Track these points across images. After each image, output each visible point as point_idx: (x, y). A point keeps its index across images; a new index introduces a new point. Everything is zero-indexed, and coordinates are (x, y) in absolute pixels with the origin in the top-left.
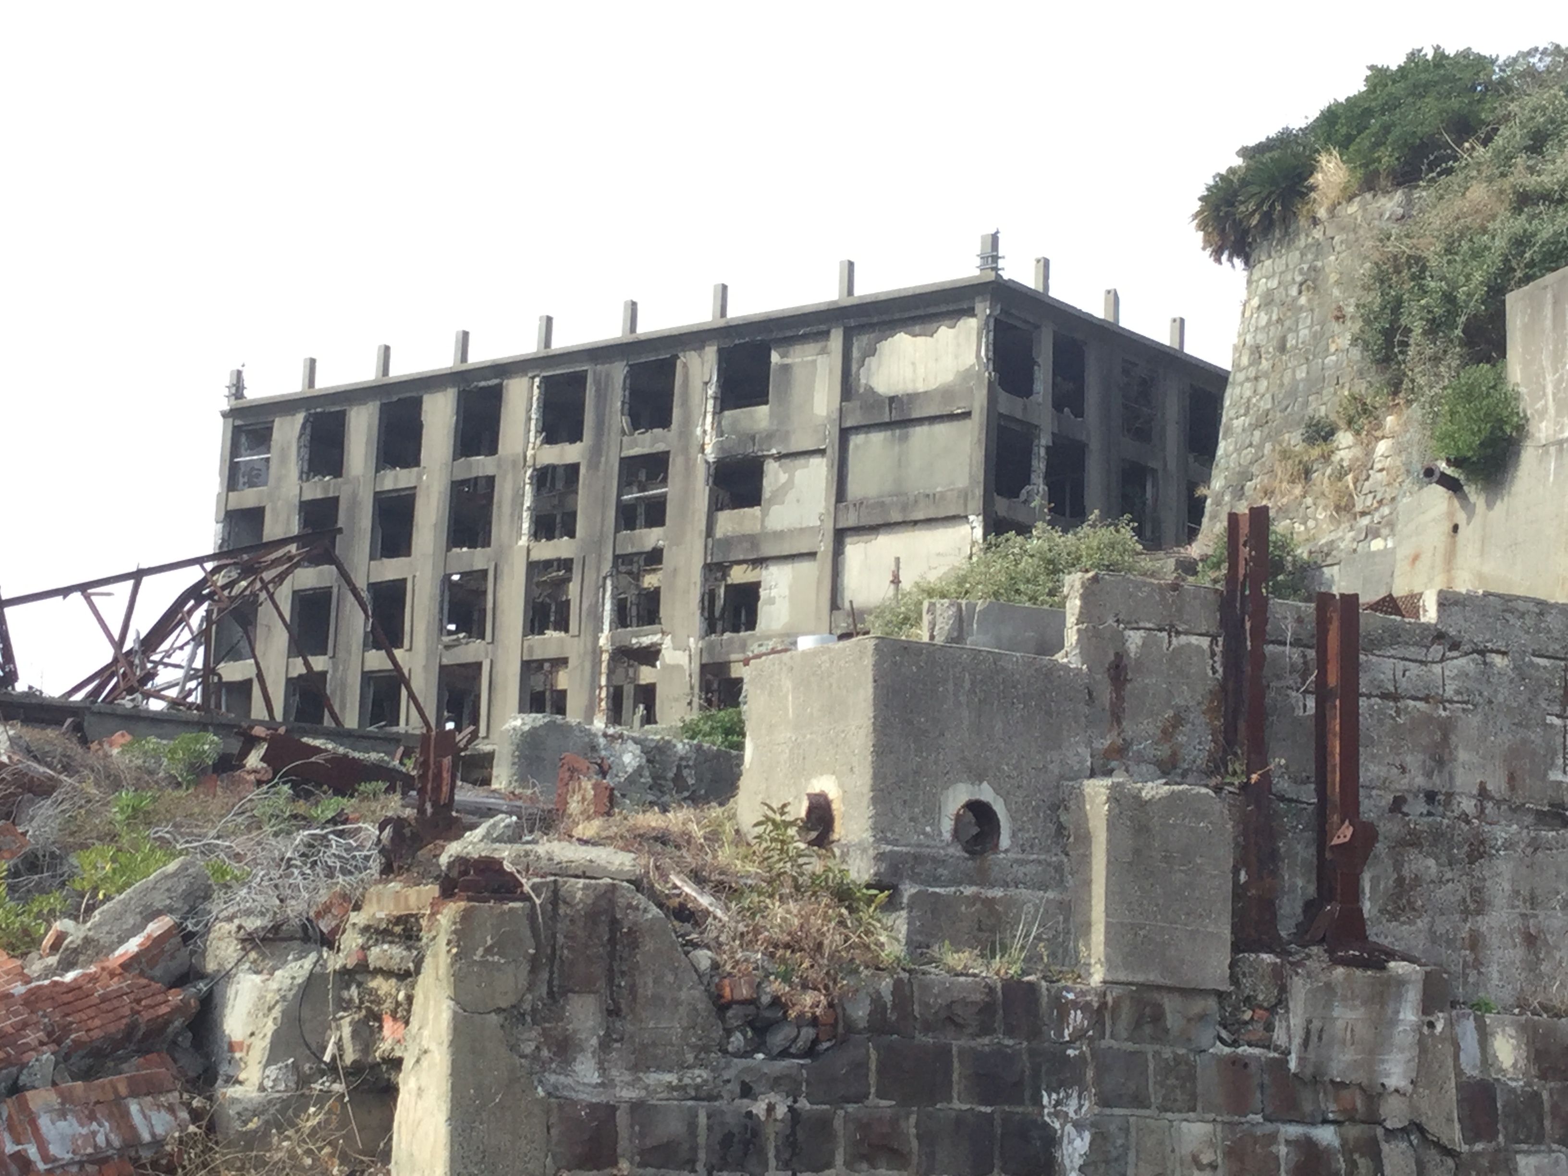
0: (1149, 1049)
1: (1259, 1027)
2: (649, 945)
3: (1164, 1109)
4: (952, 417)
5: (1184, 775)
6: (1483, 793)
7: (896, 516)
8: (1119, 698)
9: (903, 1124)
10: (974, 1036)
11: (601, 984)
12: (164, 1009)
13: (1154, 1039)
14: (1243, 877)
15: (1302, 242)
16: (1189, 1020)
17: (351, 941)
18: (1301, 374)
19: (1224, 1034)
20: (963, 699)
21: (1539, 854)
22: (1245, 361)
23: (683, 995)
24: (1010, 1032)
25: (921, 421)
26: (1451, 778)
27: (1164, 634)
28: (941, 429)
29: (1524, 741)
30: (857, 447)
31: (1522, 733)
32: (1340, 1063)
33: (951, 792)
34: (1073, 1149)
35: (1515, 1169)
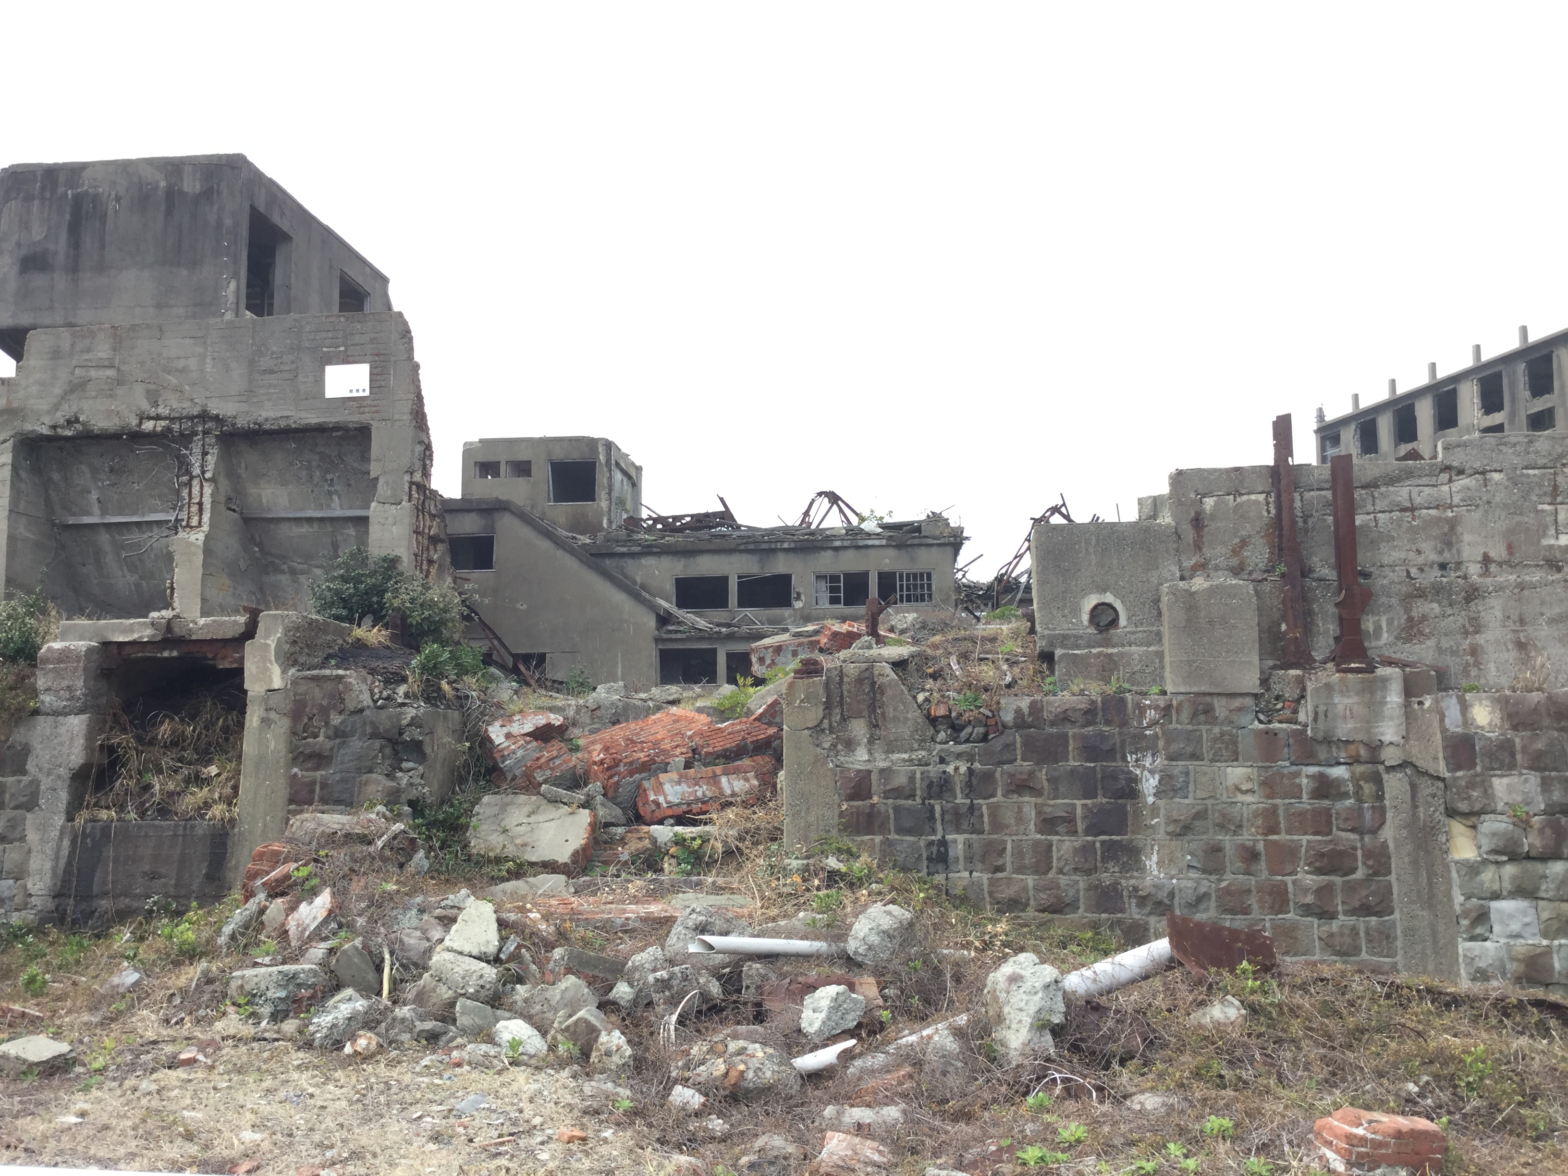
0: (1203, 728)
1: (1287, 713)
3: (1213, 761)
6: (1486, 560)
8: (1200, 536)
9: (1038, 774)
10: (1083, 726)
11: (866, 713)
13: (1206, 723)
14: (1280, 627)
16: (1230, 711)
19: (1262, 717)
21: (1526, 592)
23: (909, 715)
24: (1108, 723)
26: (1459, 552)
27: (1231, 497)
29: (1519, 523)
31: (1517, 518)
32: (1344, 729)
33: (1086, 600)
34: (1149, 784)
35: (1491, 786)
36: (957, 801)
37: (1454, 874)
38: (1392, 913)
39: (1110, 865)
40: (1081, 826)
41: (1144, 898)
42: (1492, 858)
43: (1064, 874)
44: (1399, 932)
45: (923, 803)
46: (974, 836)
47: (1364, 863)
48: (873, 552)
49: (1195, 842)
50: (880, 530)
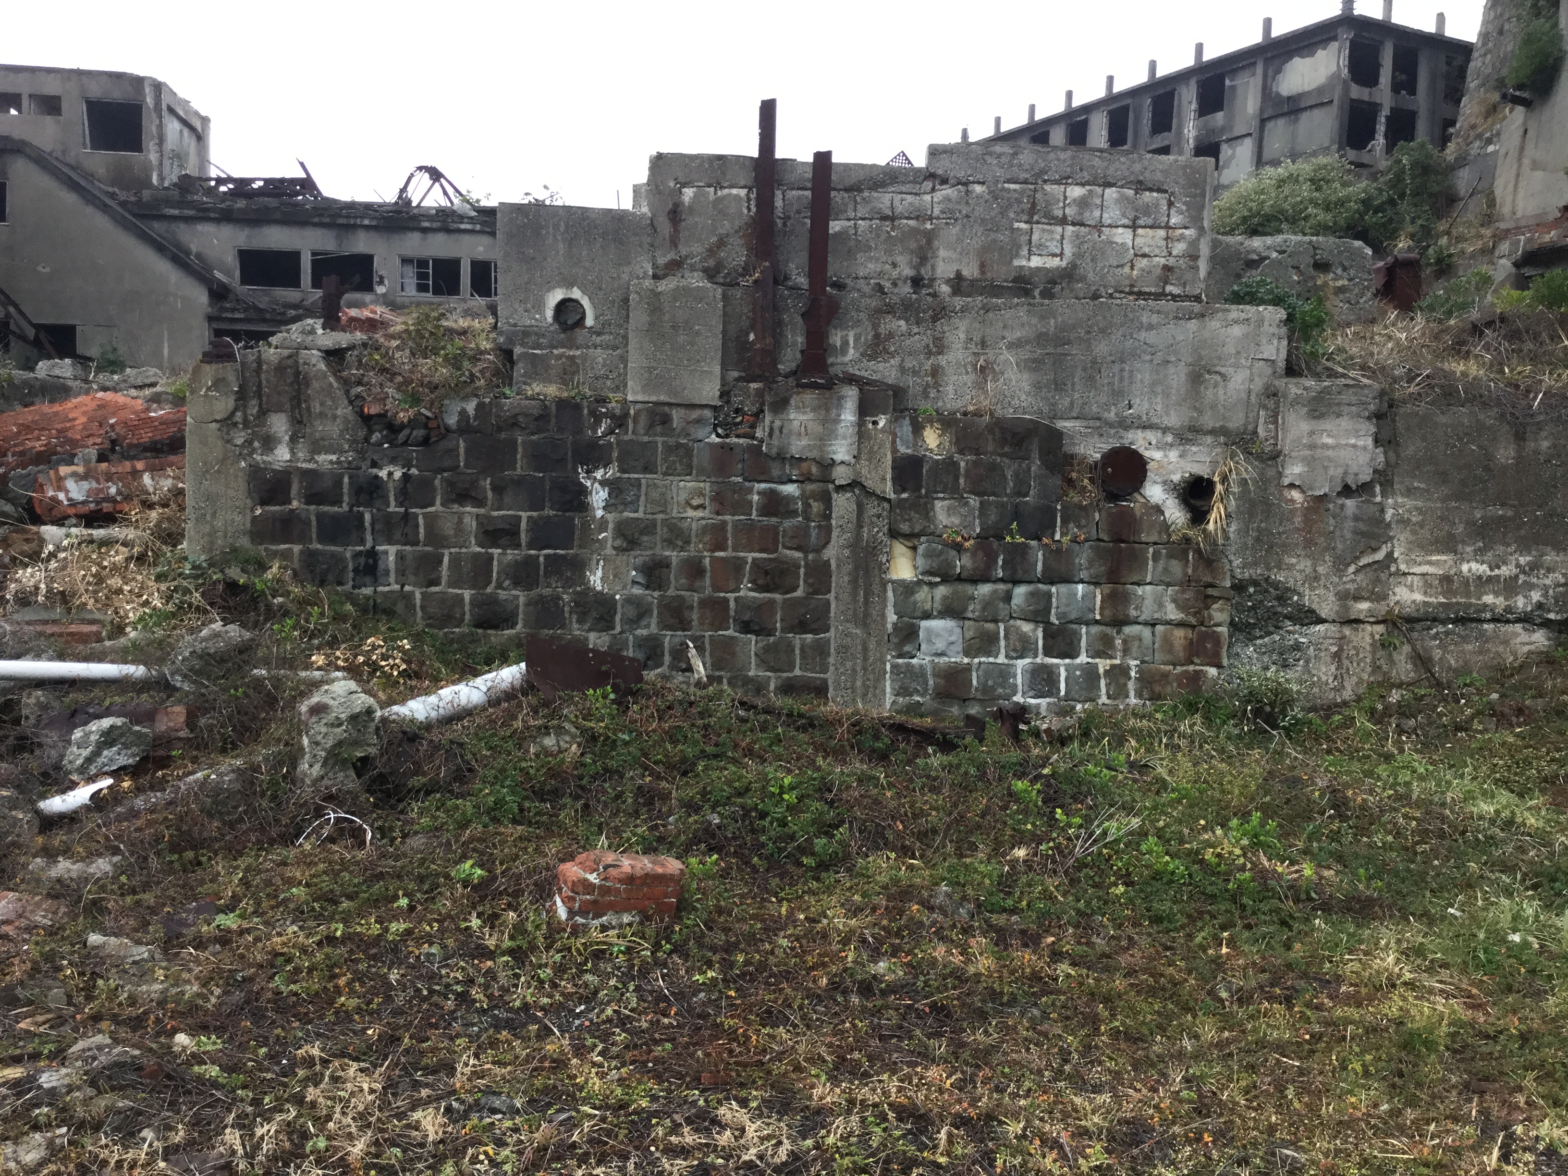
0: (659, 439)
1: (745, 427)
2: (315, 384)
3: (665, 474)
4: (1322, 104)
6: (959, 276)
8: (676, 231)
9: (482, 483)
10: (534, 433)
11: (288, 406)
13: (662, 435)
14: (751, 337)
16: (690, 423)
19: (720, 431)
20: (559, 237)
21: (991, 315)
22: (1484, 36)
23: (339, 412)
24: (561, 430)
26: (933, 268)
27: (712, 189)
28: (1316, 112)
29: (994, 241)
30: (1270, 130)
31: (993, 236)
32: (798, 446)
33: (550, 295)
34: (599, 497)
35: (933, 509)
36: (390, 510)
37: (890, 594)
38: (828, 630)
39: (553, 579)
40: (524, 539)
41: (585, 614)
42: (926, 579)
43: (504, 589)
44: (832, 650)
45: (351, 510)
46: (407, 547)
47: (805, 581)
48: (466, 238)
49: (640, 556)
50: (474, 214)
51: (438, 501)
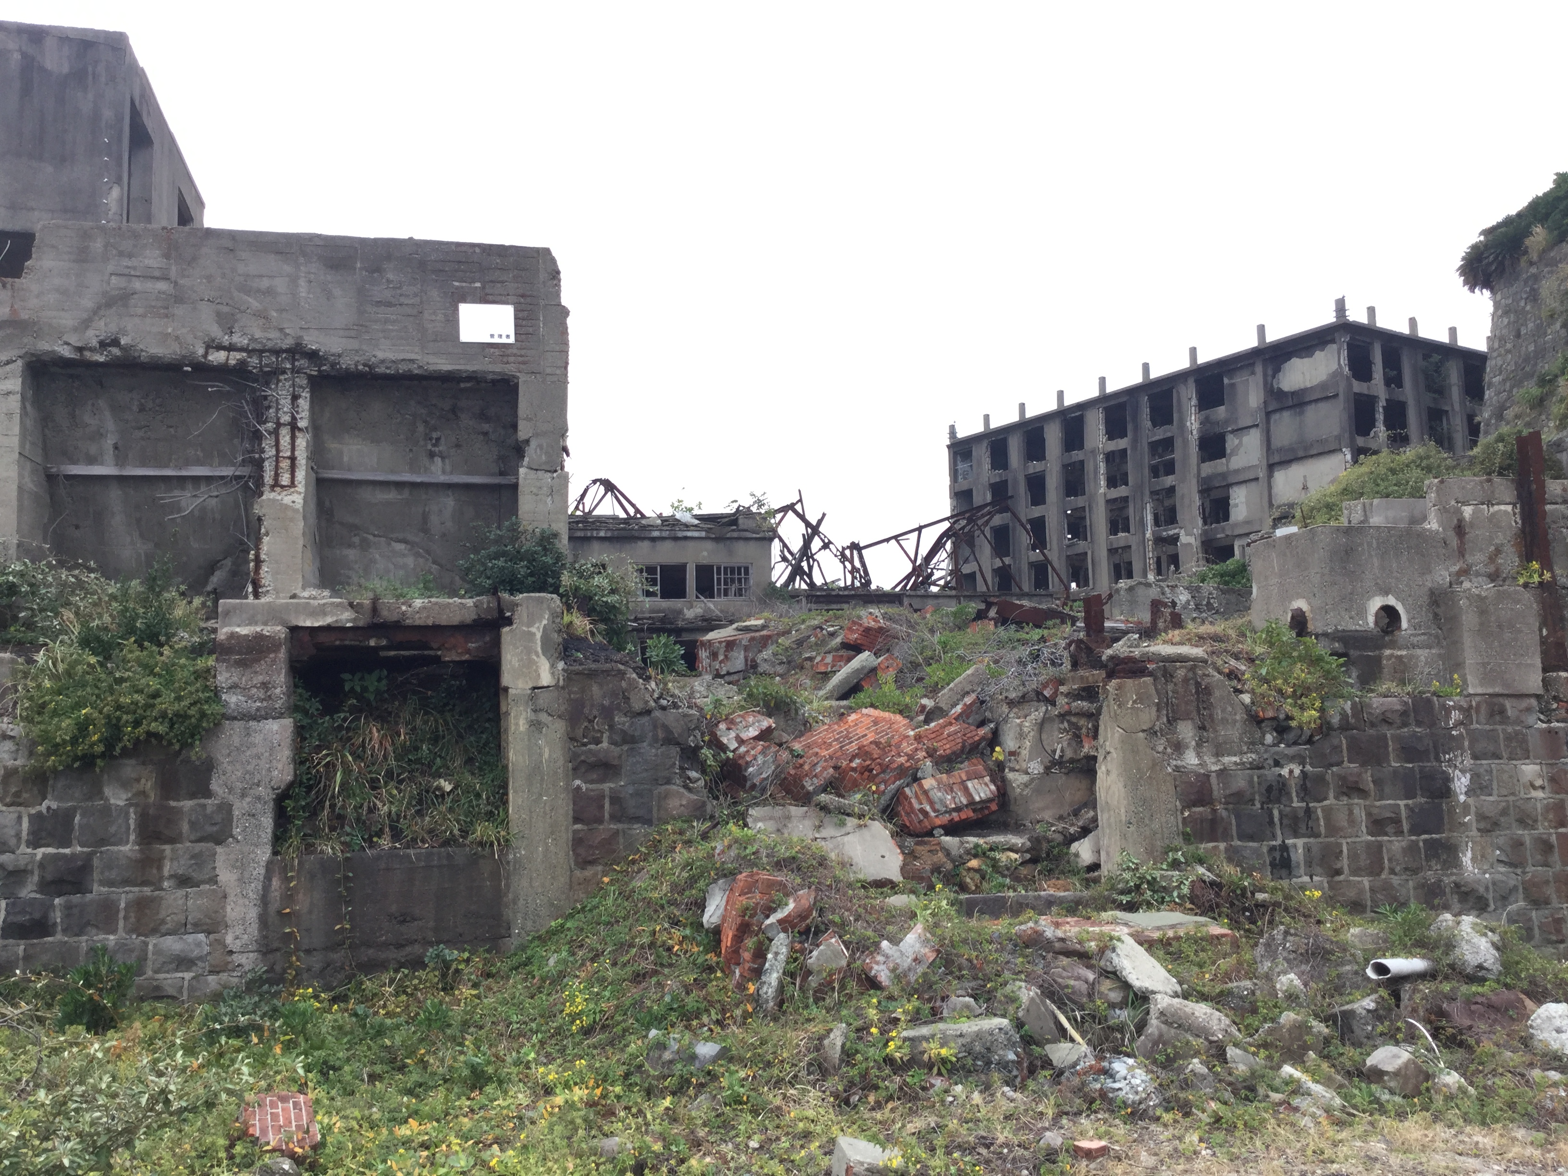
0: (1499, 728)
1: (1562, 713)
2: (1217, 693)
3: (1510, 759)
4: (1327, 398)
5: (1504, 580)
7: (1301, 454)
8: (1462, 543)
9: (1364, 775)
10: (1399, 728)
11: (1194, 714)
12: (977, 738)
13: (1501, 723)
14: (1545, 632)
15: (1525, 276)
16: (1521, 711)
17: (1062, 701)
18: (1532, 348)
19: (1542, 717)
20: (1373, 553)
22: (1496, 345)
23: (1238, 717)
24: (1419, 724)
25: (1311, 402)
27: (1485, 506)
28: (1321, 405)
30: (1275, 421)
33: (1371, 602)
34: (1461, 783)
36: (1294, 805)
39: (1433, 863)
40: (1406, 827)
41: (1466, 894)
43: (1396, 874)
45: (1262, 808)
46: (1312, 840)
48: (691, 544)
49: (1501, 838)
50: (697, 522)
51: (1331, 795)
